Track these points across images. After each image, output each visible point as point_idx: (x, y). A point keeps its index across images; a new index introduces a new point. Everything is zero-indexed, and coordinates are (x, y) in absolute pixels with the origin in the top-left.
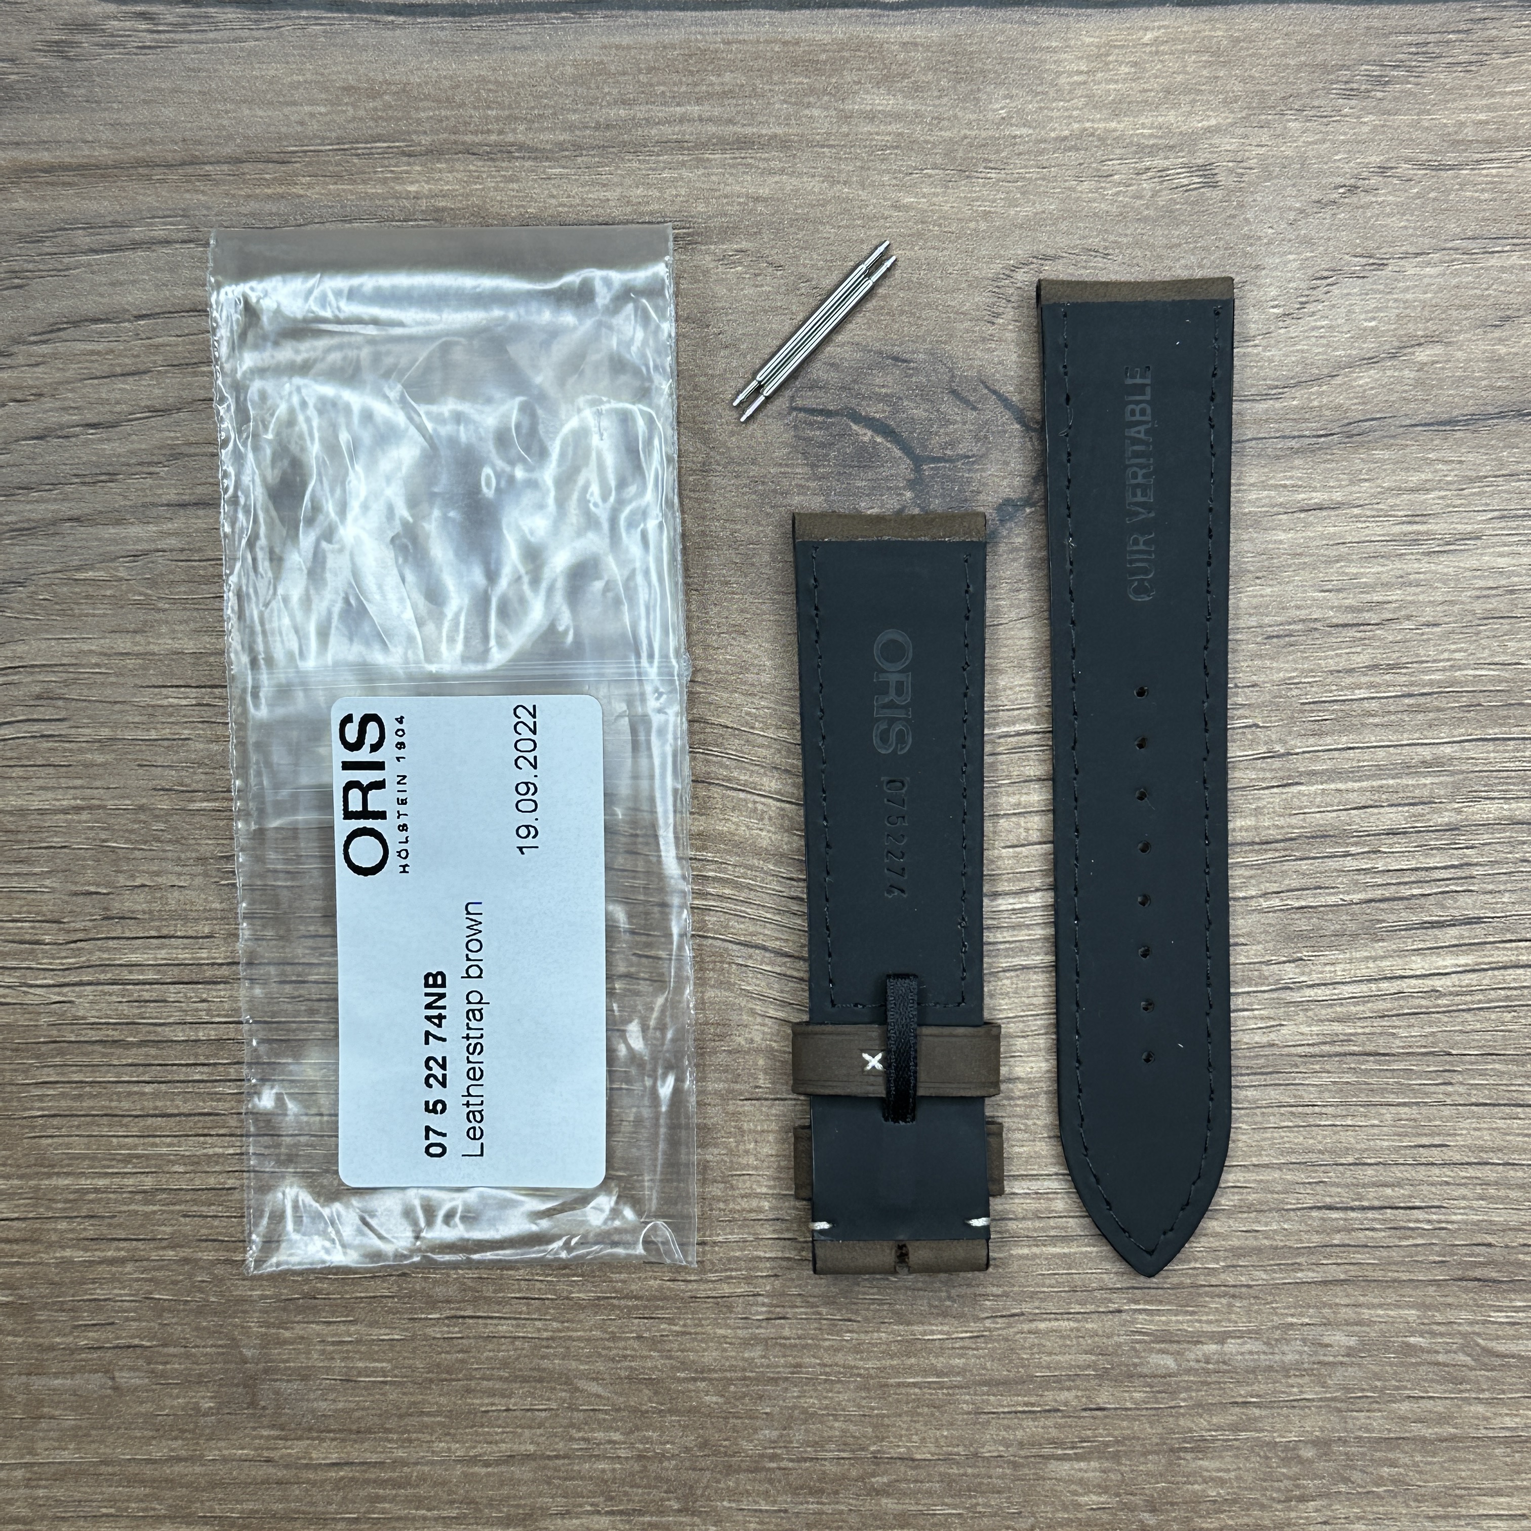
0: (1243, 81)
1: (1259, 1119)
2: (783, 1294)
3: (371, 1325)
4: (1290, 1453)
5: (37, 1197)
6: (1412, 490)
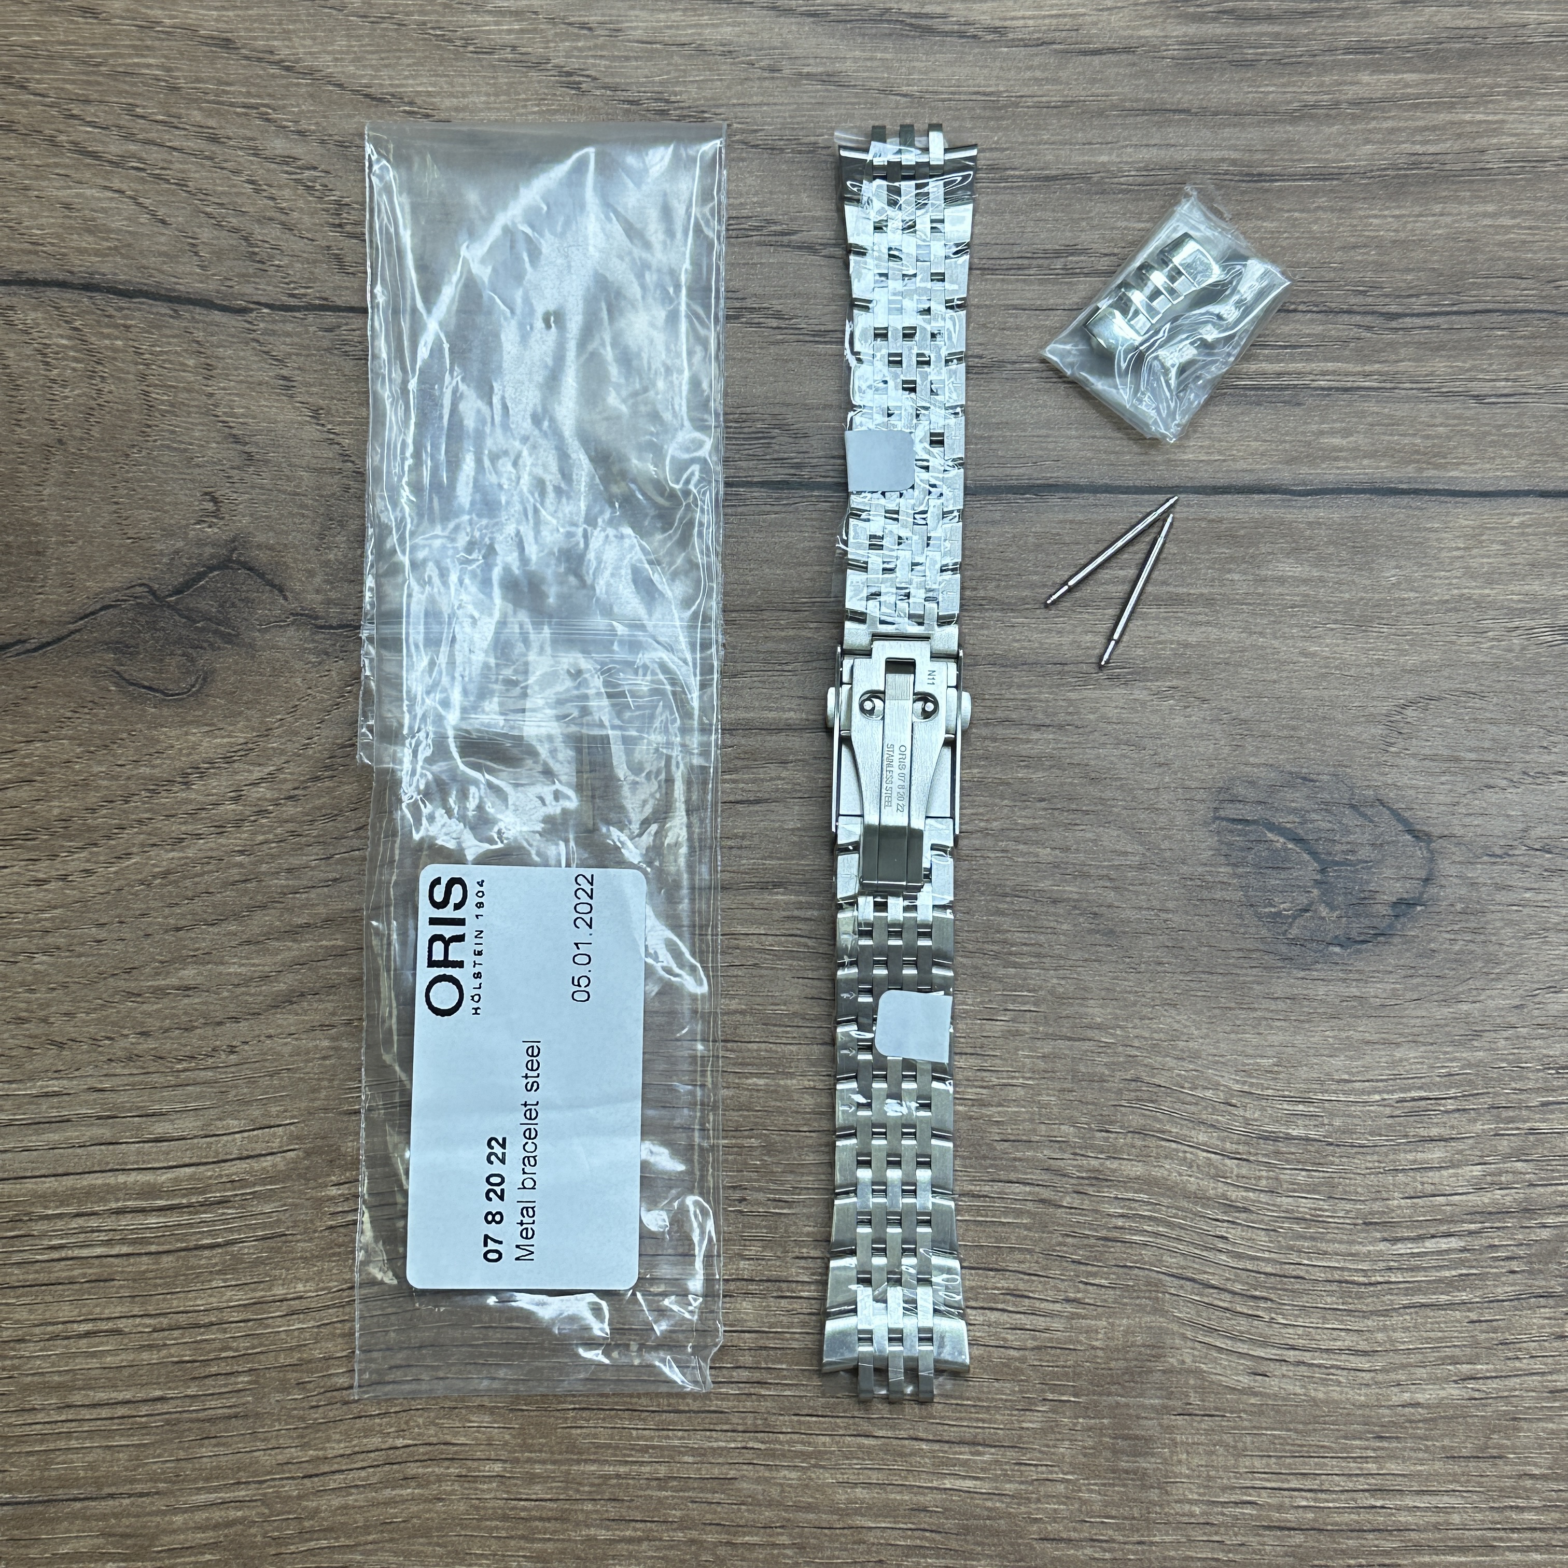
5: (569, 1480)
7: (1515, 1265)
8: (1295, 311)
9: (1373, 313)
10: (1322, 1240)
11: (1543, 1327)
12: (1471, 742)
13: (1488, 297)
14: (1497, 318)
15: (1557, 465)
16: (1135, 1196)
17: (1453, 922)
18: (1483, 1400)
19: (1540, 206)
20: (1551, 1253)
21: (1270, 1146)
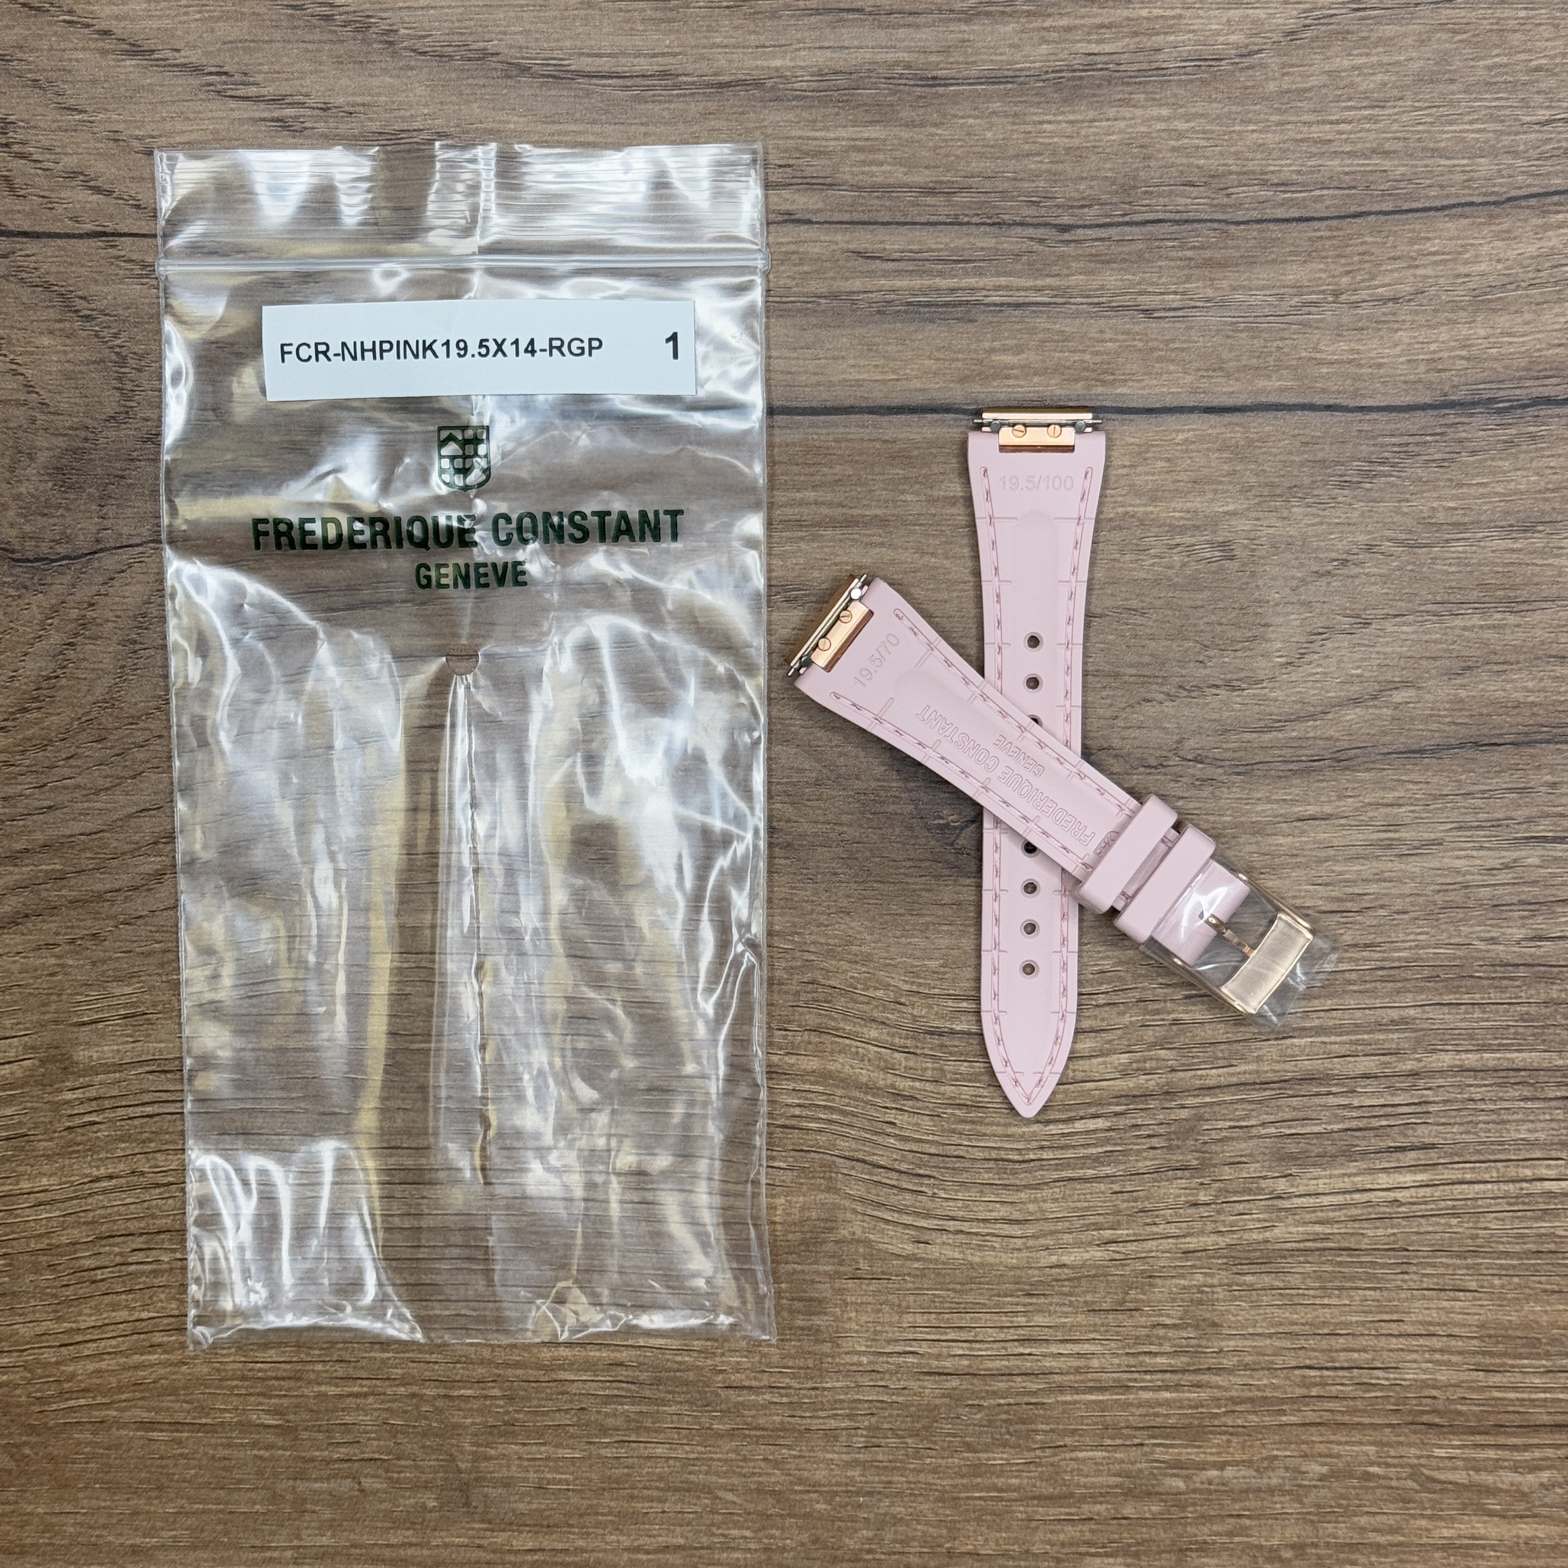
0: (1257, 474)
1: (1255, 1297)
2: (878, 1428)
3: (556, 1446)
4: (1273, 1555)
6: (1387, 805)
7: (1155, 1142)
8: (968, 223)
9: (1046, 225)
10: (981, 1123)
11: (1179, 1196)
12: (1131, 658)
13: (1160, 207)
14: (1166, 228)
15: (1223, 380)
16: (813, 1088)
18: (1123, 1261)
19: (1215, 108)
20: (1188, 1130)
21: (936, 1041)
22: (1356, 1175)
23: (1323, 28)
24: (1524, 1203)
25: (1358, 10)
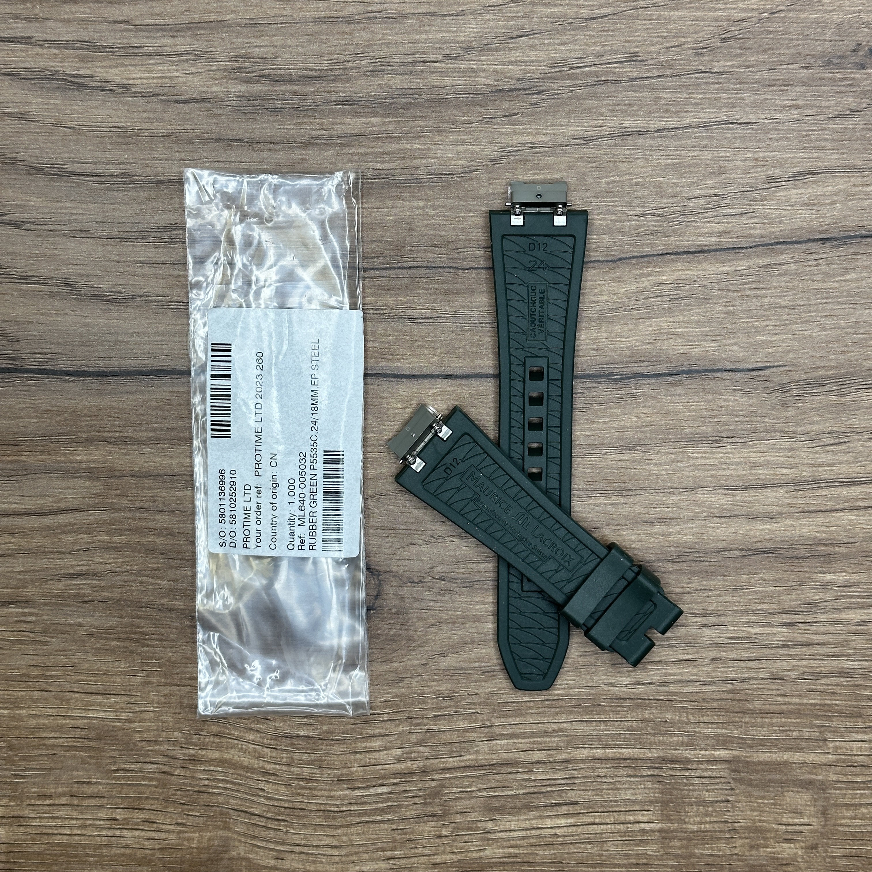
7: (417, 800)
10: (315, 789)
11: (431, 831)
13: (418, 258)
14: (423, 271)
15: (456, 359)
16: (216, 769)
17: (391, 619)
18: (398, 869)
19: (450, 203)
20: (436, 793)
21: (288, 741)
22: (533, 819)
23: (512, 158)
24: (629, 836)
25: (533, 148)
